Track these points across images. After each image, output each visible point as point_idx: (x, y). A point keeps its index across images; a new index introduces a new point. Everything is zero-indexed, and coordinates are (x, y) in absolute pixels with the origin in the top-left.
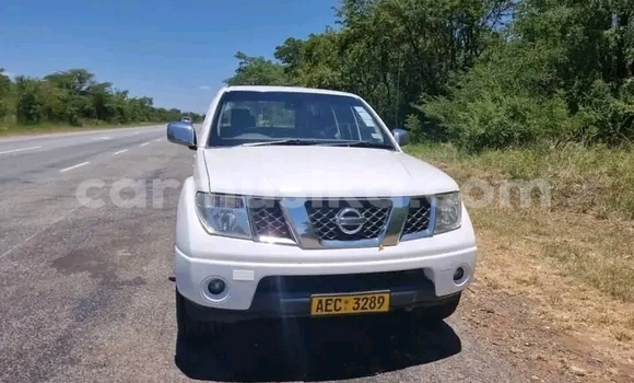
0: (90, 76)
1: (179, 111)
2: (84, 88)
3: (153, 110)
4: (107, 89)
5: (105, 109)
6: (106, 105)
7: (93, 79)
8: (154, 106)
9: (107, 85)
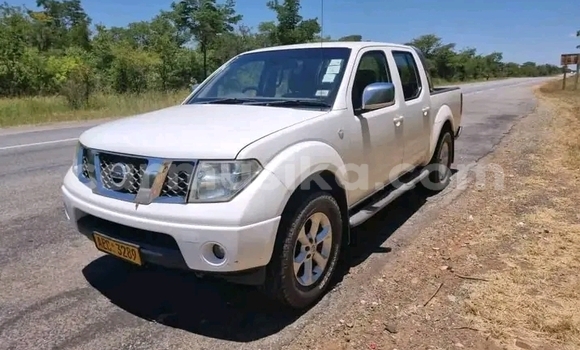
0: (436, 40)
1: (533, 64)
2: (430, 52)
3: (502, 65)
4: (451, 49)
5: (447, 68)
6: (448, 65)
7: (439, 42)
8: (502, 61)
9: (452, 45)
